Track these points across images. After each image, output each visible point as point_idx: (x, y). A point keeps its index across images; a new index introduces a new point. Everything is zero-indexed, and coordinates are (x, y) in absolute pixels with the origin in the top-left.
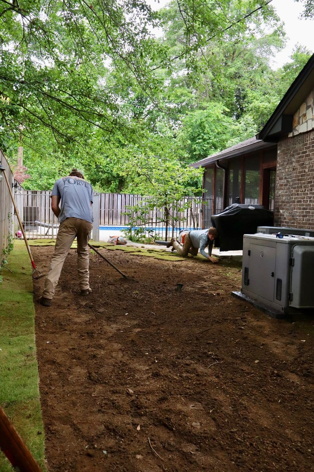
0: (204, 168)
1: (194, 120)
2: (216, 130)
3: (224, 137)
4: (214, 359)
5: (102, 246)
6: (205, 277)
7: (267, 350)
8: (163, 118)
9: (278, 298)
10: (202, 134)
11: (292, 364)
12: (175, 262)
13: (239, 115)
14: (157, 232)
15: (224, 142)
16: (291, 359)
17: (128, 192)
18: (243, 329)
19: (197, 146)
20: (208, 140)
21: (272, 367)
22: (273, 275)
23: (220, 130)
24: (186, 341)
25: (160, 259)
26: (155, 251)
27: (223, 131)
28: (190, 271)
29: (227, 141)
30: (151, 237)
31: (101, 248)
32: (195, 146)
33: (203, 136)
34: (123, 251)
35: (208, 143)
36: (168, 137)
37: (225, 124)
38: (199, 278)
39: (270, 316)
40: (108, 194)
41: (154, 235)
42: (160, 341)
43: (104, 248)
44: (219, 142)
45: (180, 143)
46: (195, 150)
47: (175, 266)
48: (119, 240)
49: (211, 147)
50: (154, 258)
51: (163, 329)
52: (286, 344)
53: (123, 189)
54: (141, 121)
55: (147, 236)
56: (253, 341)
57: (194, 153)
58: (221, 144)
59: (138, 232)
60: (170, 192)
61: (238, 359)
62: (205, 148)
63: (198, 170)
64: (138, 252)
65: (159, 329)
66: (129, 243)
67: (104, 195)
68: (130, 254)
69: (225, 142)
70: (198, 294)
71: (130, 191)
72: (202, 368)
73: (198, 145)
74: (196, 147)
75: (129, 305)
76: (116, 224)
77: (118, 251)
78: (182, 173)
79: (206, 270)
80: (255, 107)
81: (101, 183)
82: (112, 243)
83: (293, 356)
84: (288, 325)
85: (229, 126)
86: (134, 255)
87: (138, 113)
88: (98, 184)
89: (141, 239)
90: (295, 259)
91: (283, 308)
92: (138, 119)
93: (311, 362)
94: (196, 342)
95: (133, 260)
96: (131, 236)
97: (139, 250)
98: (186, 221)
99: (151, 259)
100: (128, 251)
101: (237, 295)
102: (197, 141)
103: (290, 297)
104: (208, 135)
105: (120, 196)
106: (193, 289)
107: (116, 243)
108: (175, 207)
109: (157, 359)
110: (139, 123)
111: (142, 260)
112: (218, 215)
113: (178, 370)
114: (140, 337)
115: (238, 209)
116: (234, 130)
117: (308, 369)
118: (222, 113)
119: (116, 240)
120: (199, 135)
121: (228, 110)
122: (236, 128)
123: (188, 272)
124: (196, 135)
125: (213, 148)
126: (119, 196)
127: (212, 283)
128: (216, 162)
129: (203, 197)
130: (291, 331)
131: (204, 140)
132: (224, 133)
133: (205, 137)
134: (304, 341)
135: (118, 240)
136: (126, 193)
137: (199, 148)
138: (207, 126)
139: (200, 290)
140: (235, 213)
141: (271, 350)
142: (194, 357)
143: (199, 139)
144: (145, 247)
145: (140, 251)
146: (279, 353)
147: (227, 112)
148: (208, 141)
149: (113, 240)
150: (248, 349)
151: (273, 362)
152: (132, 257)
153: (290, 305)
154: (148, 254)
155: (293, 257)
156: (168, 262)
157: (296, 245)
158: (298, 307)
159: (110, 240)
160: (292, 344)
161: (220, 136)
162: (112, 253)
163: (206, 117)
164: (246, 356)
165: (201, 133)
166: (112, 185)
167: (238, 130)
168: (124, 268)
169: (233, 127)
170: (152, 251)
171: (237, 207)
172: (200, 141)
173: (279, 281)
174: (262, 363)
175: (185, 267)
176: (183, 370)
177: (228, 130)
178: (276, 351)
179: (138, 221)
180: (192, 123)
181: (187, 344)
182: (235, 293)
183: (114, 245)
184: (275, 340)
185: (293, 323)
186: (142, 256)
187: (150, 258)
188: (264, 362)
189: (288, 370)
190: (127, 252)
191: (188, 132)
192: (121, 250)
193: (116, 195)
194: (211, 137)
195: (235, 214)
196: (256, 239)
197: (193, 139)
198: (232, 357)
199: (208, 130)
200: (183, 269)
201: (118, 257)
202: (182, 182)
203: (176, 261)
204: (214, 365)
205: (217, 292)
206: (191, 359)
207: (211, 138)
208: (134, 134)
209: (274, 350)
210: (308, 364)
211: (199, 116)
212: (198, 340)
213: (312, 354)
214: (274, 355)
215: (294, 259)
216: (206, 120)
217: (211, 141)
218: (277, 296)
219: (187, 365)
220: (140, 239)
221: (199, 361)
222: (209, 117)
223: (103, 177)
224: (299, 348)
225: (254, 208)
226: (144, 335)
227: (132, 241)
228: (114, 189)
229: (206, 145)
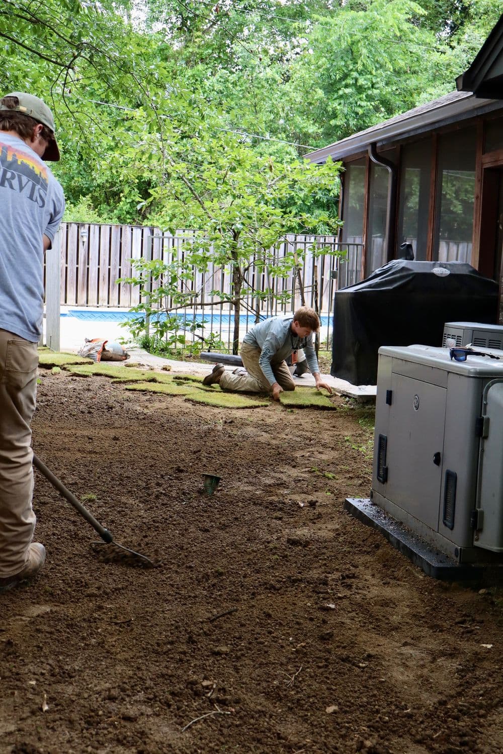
0: (341, 163)
1: (335, 37)
2: (389, 66)
3: (413, 82)
4: (211, 701)
5: (61, 363)
6: (298, 454)
7: (375, 674)
8: (258, 29)
9: (447, 523)
10: (355, 74)
11: (430, 716)
12: (234, 412)
13: (455, 25)
14: (216, 326)
15: (411, 95)
16: (429, 700)
17: (162, 220)
18: (333, 609)
19: (340, 104)
20: (369, 88)
21: (368, 727)
22: (438, 459)
23: (402, 64)
24: (158, 644)
25: (199, 403)
26: (194, 381)
27: (410, 67)
28: (265, 437)
29: (419, 94)
30: (200, 341)
31: (55, 370)
32: (334, 105)
33: (356, 80)
34: (112, 377)
35: (370, 98)
36: (267, 80)
37: (414, 48)
38: (282, 457)
39: (423, 571)
40: (108, 228)
41: (207, 336)
42: (86, 645)
43: (64, 369)
44: (400, 94)
45: (298, 97)
46: (334, 116)
47: (231, 422)
48: (107, 348)
49: (377, 109)
50: (184, 398)
51: (111, 609)
52: (434, 656)
53: (150, 213)
54: (198, 37)
55: (189, 337)
56: (344, 647)
57: (333, 122)
58: (404, 102)
59: (163, 328)
60: (243, 224)
61: (280, 700)
62: (360, 111)
63: (324, 169)
64: (150, 381)
65: (100, 608)
66: (138, 356)
67: (97, 228)
68: (126, 387)
69: (415, 95)
70: (255, 504)
71: (168, 219)
72: (166, 729)
73: (342, 101)
74: (338, 107)
75: (54, 534)
76: (127, 305)
77: (99, 378)
78: (280, 176)
79: (308, 434)
80: (494, 6)
81: (94, 199)
82: (88, 356)
83: (440, 693)
84: (463, 597)
85: (426, 56)
86: (135, 390)
87: (191, 15)
88: (85, 200)
89: (173, 346)
90: (491, 420)
91: (456, 549)
92: (190, 31)
93: (482, 712)
94: (184, 647)
95: (126, 404)
96: (147, 337)
97: (154, 376)
98: (290, 300)
99: (178, 401)
100: (122, 380)
101: (355, 509)
102: (341, 92)
103: (475, 523)
104: (369, 76)
105: (139, 231)
106: (250, 488)
107: (98, 356)
108: (260, 264)
109: (51, 700)
110: (194, 42)
111: (149, 405)
112: (352, 290)
113: (97, 734)
114: (38, 631)
115: (404, 273)
116: (437, 65)
117: (465, 735)
118: (408, 20)
119: (100, 349)
120: (346, 76)
121: (422, 11)
122: (443, 59)
123: (260, 439)
124: (338, 77)
125: (383, 109)
126: (137, 232)
127: (310, 472)
128: (369, 149)
129: (340, 239)
130: (465, 615)
131: (360, 89)
132: (415, 72)
133: (361, 81)
134: (489, 646)
135: (104, 349)
136: (155, 224)
137: (346, 110)
138: (364, 51)
139: (267, 492)
140: (395, 285)
141: (385, 674)
142: (155, 697)
143: (346, 86)
144: (173, 369)
145: (153, 380)
146: (404, 683)
147: (423, 16)
148: (370, 92)
149: (93, 348)
150: (322, 670)
151: (378, 712)
152: (128, 393)
153: (476, 543)
154: (174, 389)
155: (485, 414)
156: (216, 411)
157: (493, 384)
158: (495, 548)
159: (86, 349)
160: (452, 654)
161: (404, 77)
162: (80, 384)
163: (366, 29)
164: (309, 691)
165: (351, 70)
166: (121, 203)
167: (449, 65)
168: (95, 426)
169: (436, 57)
170: (186, 379)
171: (403, 269)
172: (348, 91)
173: (451, 478)
174: (346, 712)
175: (257, 426)
176: (109, 736)
177: (424, 64)
178: (399, 675)
179: (163, 299)
180: (329, 44)
181: (157, 653)
182: (354, 502)
183: (91, 363)
184: (410, 644)
185: (482, 591)
186: (155, 392)
187: (175, 399)
188: (351, 712)
189: (411, 735)
190: (120, 382)
191: (319, 68)
192: (107, 376)
193: (129, 229)
194: (377, 83)
195: (394, 288)
196: (405, 360)
197: (331, 88)
198: (268, 695)
199: (369, 63)
200: (249, 430)
201: (90, 394)
202: (274, 199)
203: (238, 408)
204: (205, 720)
205: (310, 498)
206: (148, 701)
207: (377, 86)
208: (126, 72)
209: (394, 674)
210: (471, 716)
211: (346, 26)
212: (193, 642)
213: (492, 688)
214: (388, 689)
215: (488, 419)
216: (366, 37)
217: (376, 92)
218: (445, 518)
219: (128, 719)
220: (170, 347)
221: (169, 706)
222: (373, 29)
223: (99, 181)
224: (462, 670)
225: (447, 272)
226: (50, 626)
227: (149, 351)
228: (128, 213)
229: (363, 103)
